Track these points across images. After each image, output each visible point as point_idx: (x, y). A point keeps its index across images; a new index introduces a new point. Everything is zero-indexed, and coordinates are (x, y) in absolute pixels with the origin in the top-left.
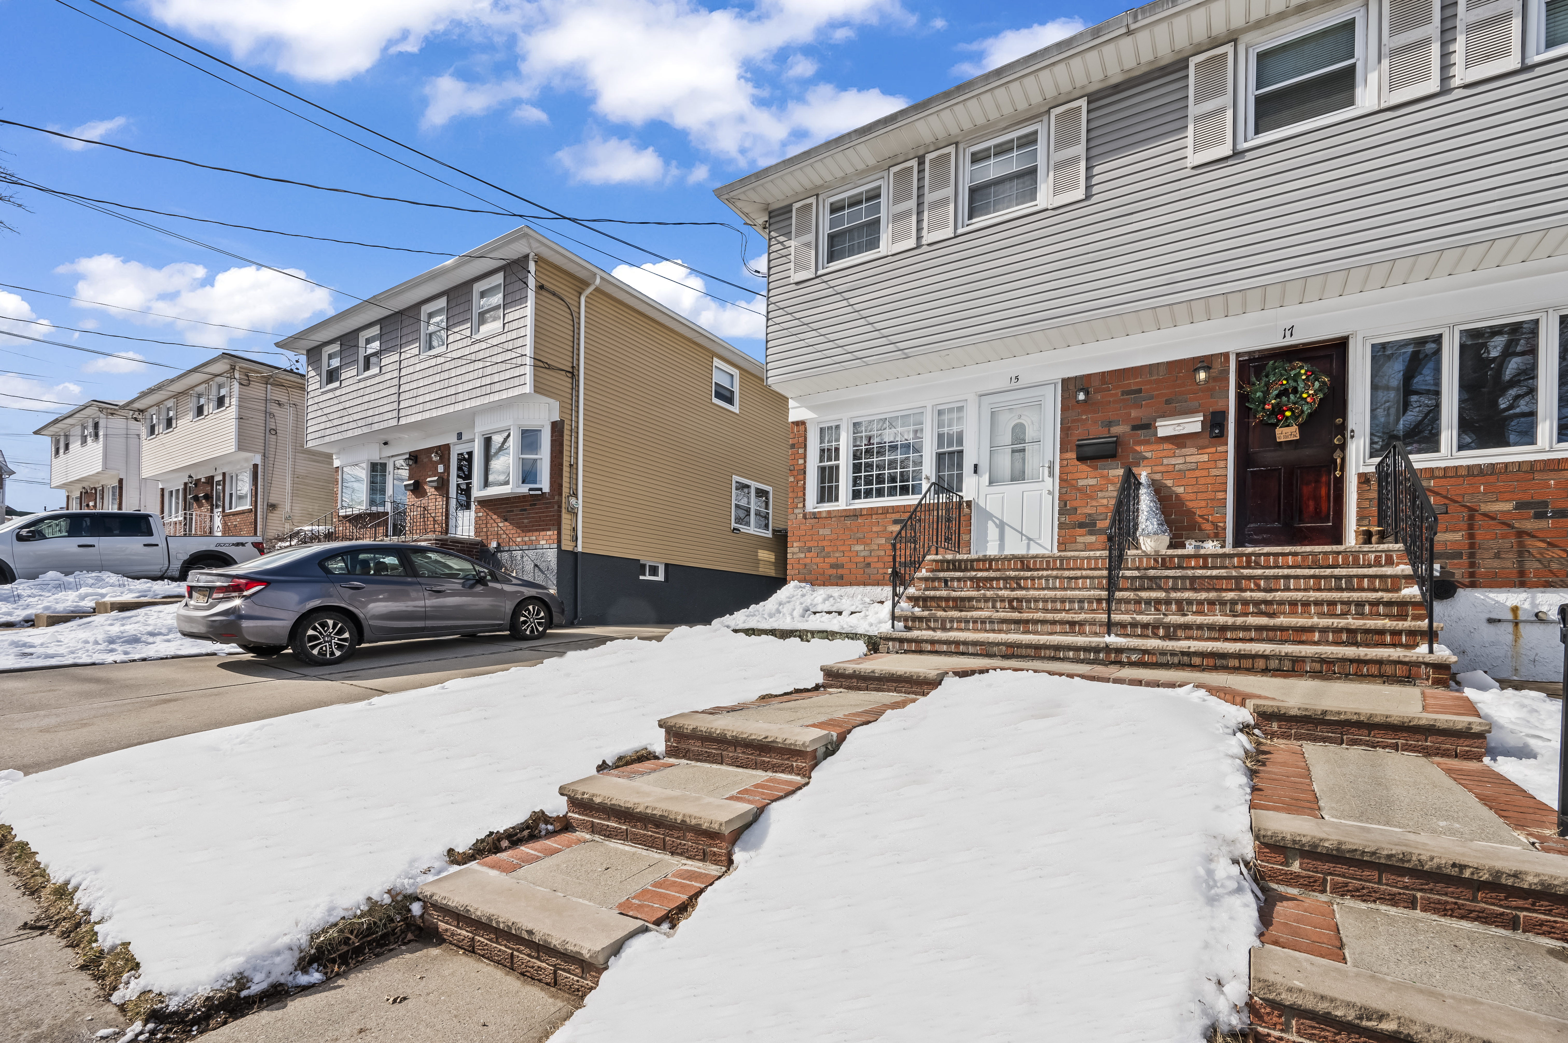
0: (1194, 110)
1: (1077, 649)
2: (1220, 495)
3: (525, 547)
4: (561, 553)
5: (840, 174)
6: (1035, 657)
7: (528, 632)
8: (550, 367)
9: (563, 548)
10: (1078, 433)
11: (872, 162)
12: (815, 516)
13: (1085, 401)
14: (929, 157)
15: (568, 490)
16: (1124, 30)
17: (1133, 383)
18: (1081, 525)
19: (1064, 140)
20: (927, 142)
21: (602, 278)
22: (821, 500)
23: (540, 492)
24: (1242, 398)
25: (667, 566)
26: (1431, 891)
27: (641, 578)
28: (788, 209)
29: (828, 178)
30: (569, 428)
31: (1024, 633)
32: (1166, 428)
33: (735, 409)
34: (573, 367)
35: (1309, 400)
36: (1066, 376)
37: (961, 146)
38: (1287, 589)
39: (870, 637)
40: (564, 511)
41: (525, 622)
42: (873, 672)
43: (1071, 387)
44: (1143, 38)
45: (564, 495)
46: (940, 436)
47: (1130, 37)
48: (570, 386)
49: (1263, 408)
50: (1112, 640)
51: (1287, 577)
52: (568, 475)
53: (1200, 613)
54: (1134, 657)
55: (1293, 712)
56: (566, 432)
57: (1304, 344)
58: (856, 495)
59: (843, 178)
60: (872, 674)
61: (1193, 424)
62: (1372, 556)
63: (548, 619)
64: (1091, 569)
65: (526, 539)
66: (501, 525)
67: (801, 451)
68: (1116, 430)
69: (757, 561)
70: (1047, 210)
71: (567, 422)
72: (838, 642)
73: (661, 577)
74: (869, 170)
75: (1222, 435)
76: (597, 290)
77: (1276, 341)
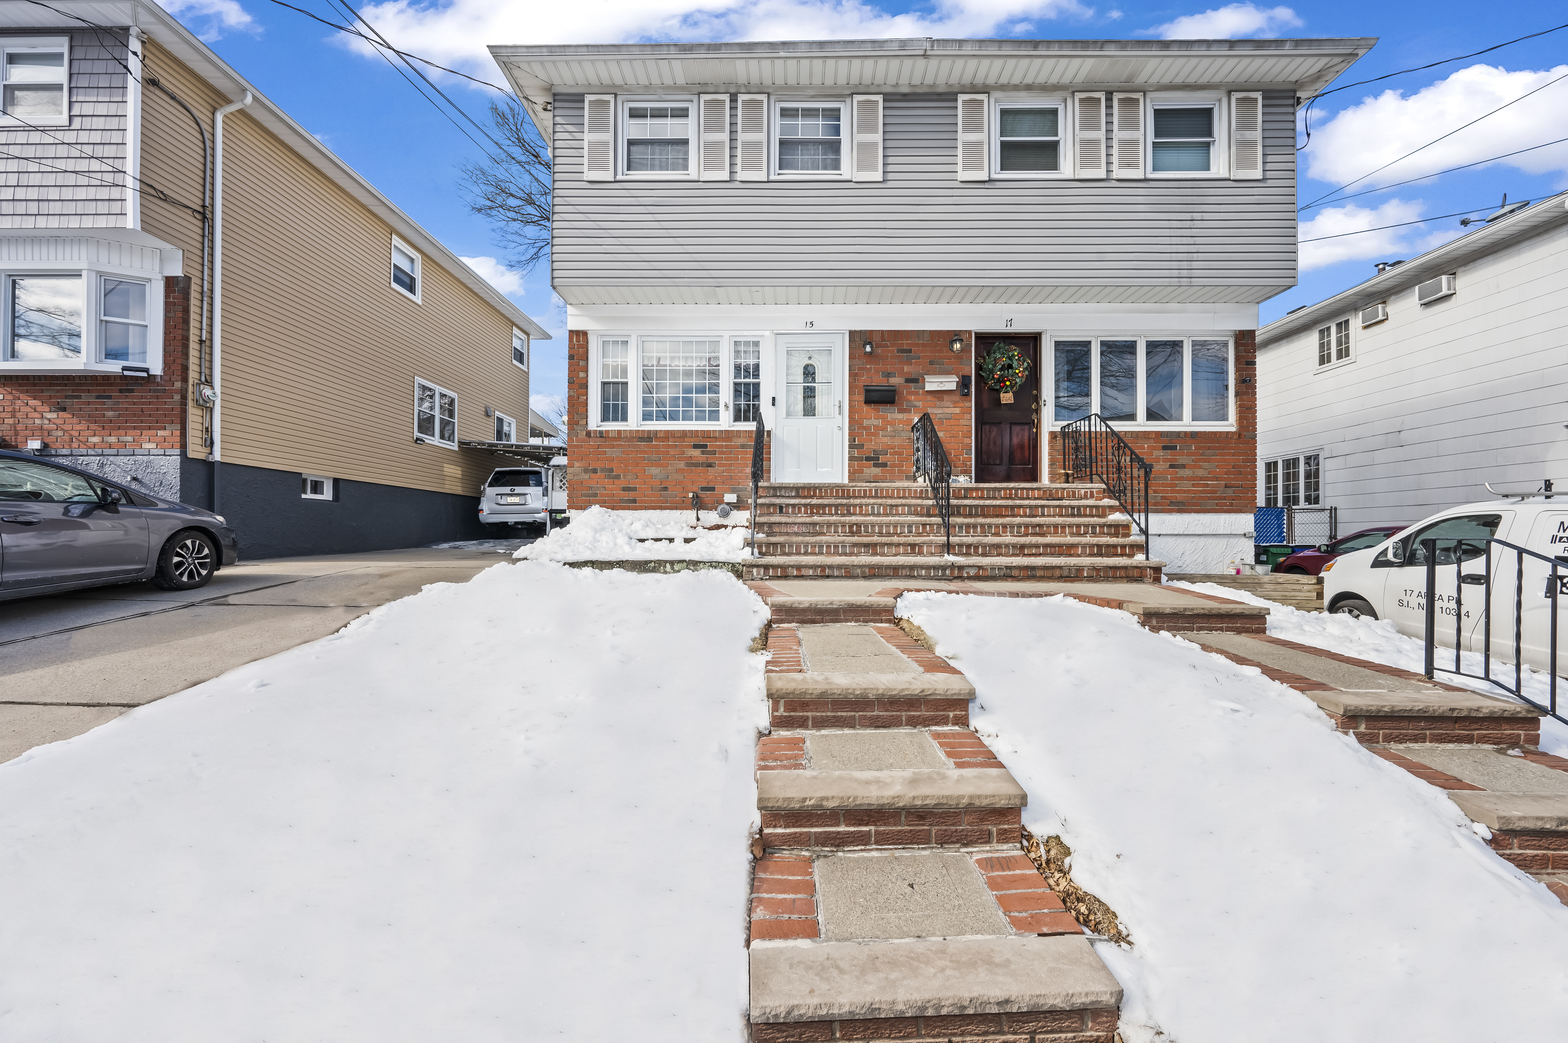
0: (963, 137)
1: (928, 568)
2: (966, 441)
3: (106, 451)
4: (186, 462)
5: (644, 81)
6: (893, 576)
7: (185, 579)
8: (165, 198)
9: (191, 455)
10: (864, 380)
11: (681, 81)
12: (601, 435)
13: (871, 353)
14: (741, 98)
15: (197, 376)
16: (922, 53)
17: (905, 343)
18: (868, 459)
19: (866, 126)
20: (740, 82)
21: (255, 98)
22: (605, 418)
23: (145, 374)
24: (979, 367)
25: (336, 482)
26: (1434, 728)
27: (304, 496)
28: (578, 98)
29: (631, 80)
30: (199, 289)
31: (872, 555)
32: (933, 383)
33: (418, 299)
34: (204, 206)
35: (1020, 375)
36: (853, 329)
37: (772, 98)
38: (1043, 515)
39: (733, 565)
40: (190, 403)
41: (179, 565)
42: (831, 603)
43: (857, 339)
44: (933, 63)
45: (191, 382)
46: (737, 368)
47: (926, 60)
48: (200, 231)
49: (993, 377)
50: (950, 558)
51: (1043, 507)
52: (197, 354)
53: (997, 534)
54: (972, 572)
55: (1168, 611)
56: (194, 295)
57: (1015, 333)
58: (647, 416)
59: (646, 86)
60: (831, 606)
61: (950, 383)
62: (1083, 492)
63: (215, 557)
64: (900, 498)
65: (113, 439)
66: (49, 415)
67: (581, 363)
68: (896, 381)
69: (442, 477)
70: (851, 181)
71: (195, 281)
72: (703, 572)
73: (327, 494)
74: (675, 88)
75: (968, 395)
76: (241, 111)
77: (999, 327)
